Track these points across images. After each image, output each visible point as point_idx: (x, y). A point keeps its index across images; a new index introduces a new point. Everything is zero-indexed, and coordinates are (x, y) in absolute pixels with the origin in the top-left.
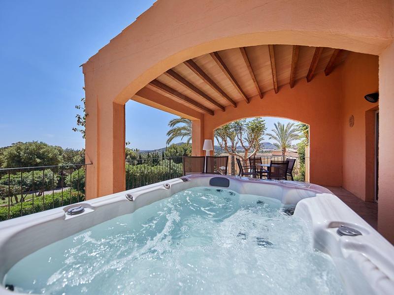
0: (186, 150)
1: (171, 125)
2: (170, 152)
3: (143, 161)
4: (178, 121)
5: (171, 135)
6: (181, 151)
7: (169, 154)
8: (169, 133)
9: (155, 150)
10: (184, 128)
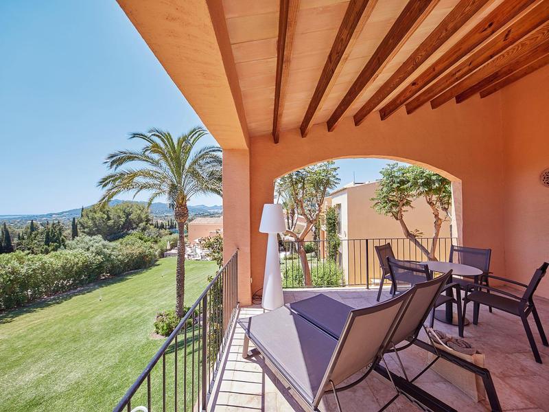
0: (128, 215)
1: (112, 163)
2: (93, 219)
3: (15, 241)
4: (131, 157)
5: (109, 186)
6: (119, 217)
7: (90, 223)
8: (104, 182)
9: (51, 215)
10: (146, 174)
